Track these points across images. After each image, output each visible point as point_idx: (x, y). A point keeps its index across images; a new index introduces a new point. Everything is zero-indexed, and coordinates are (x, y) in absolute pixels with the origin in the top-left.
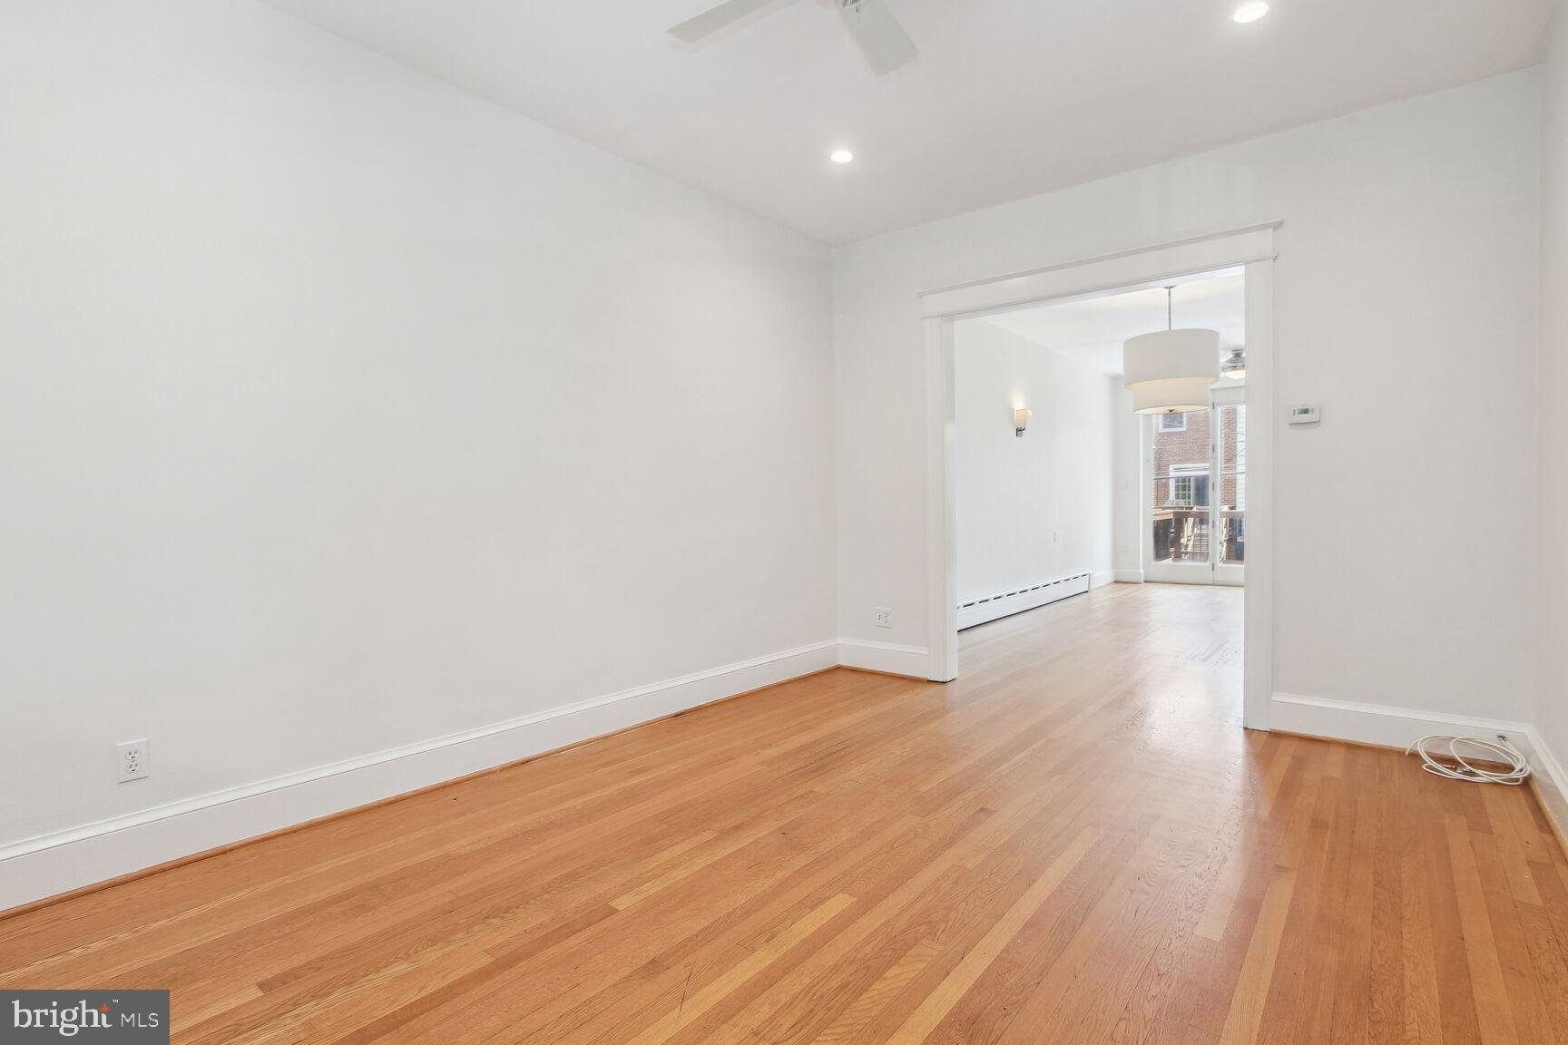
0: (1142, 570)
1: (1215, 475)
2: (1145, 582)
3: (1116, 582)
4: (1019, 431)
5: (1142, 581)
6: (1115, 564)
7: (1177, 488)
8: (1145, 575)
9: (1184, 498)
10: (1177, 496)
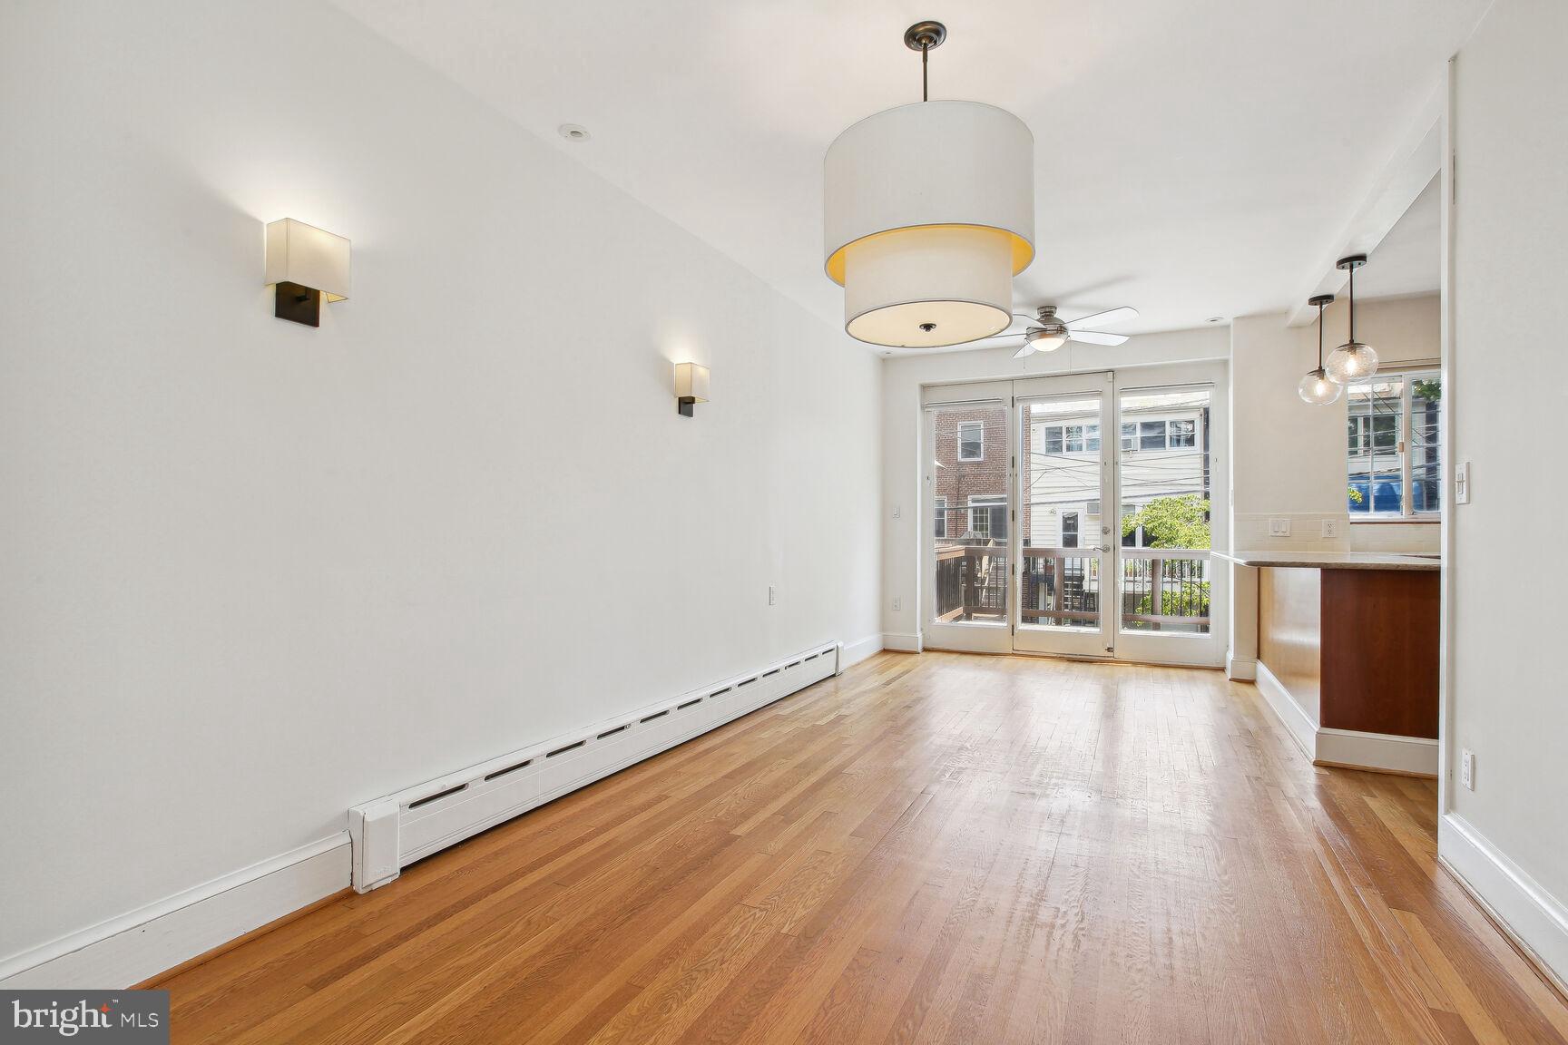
0: (919, 635)
1: (1014, 502)
2: (925, 650)
3: (885, 651)
4: (686, 405)
5: (920, 649)
6: (884, 625)
7: (975, 519)
8: (924, 642)
9: (981, 529)
10: (975, 528)
